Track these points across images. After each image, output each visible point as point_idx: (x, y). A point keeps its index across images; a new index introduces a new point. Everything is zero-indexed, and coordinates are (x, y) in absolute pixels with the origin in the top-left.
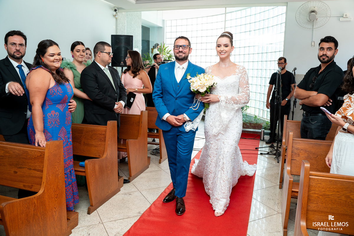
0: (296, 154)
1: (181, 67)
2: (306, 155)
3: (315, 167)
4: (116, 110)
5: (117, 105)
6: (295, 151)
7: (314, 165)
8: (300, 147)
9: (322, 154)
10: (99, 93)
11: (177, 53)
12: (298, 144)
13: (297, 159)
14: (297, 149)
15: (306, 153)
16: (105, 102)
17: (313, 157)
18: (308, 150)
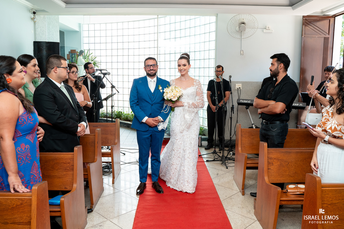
0: (270, 163)
1: (153, 80)
2: (279, 163)
3: (288, 173)
4: (79, 133)
5: (80, 127)
6: (270, 161)
7: (287, 172)
8: (273, 156)
9: (292, 161)
10: (60, 115)
11: (149, 71)
12: (271, 154)
13: (272, 167)
14: (271, 158)
15: (279, 162)
16: (68, 125)
17: (285, 165)
18: (281, 159)
